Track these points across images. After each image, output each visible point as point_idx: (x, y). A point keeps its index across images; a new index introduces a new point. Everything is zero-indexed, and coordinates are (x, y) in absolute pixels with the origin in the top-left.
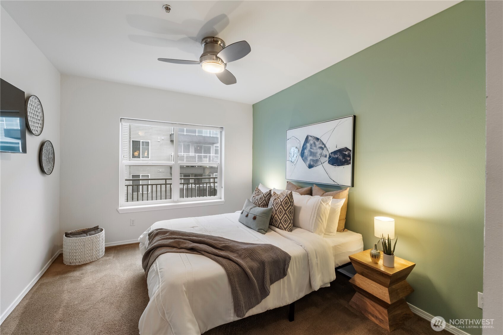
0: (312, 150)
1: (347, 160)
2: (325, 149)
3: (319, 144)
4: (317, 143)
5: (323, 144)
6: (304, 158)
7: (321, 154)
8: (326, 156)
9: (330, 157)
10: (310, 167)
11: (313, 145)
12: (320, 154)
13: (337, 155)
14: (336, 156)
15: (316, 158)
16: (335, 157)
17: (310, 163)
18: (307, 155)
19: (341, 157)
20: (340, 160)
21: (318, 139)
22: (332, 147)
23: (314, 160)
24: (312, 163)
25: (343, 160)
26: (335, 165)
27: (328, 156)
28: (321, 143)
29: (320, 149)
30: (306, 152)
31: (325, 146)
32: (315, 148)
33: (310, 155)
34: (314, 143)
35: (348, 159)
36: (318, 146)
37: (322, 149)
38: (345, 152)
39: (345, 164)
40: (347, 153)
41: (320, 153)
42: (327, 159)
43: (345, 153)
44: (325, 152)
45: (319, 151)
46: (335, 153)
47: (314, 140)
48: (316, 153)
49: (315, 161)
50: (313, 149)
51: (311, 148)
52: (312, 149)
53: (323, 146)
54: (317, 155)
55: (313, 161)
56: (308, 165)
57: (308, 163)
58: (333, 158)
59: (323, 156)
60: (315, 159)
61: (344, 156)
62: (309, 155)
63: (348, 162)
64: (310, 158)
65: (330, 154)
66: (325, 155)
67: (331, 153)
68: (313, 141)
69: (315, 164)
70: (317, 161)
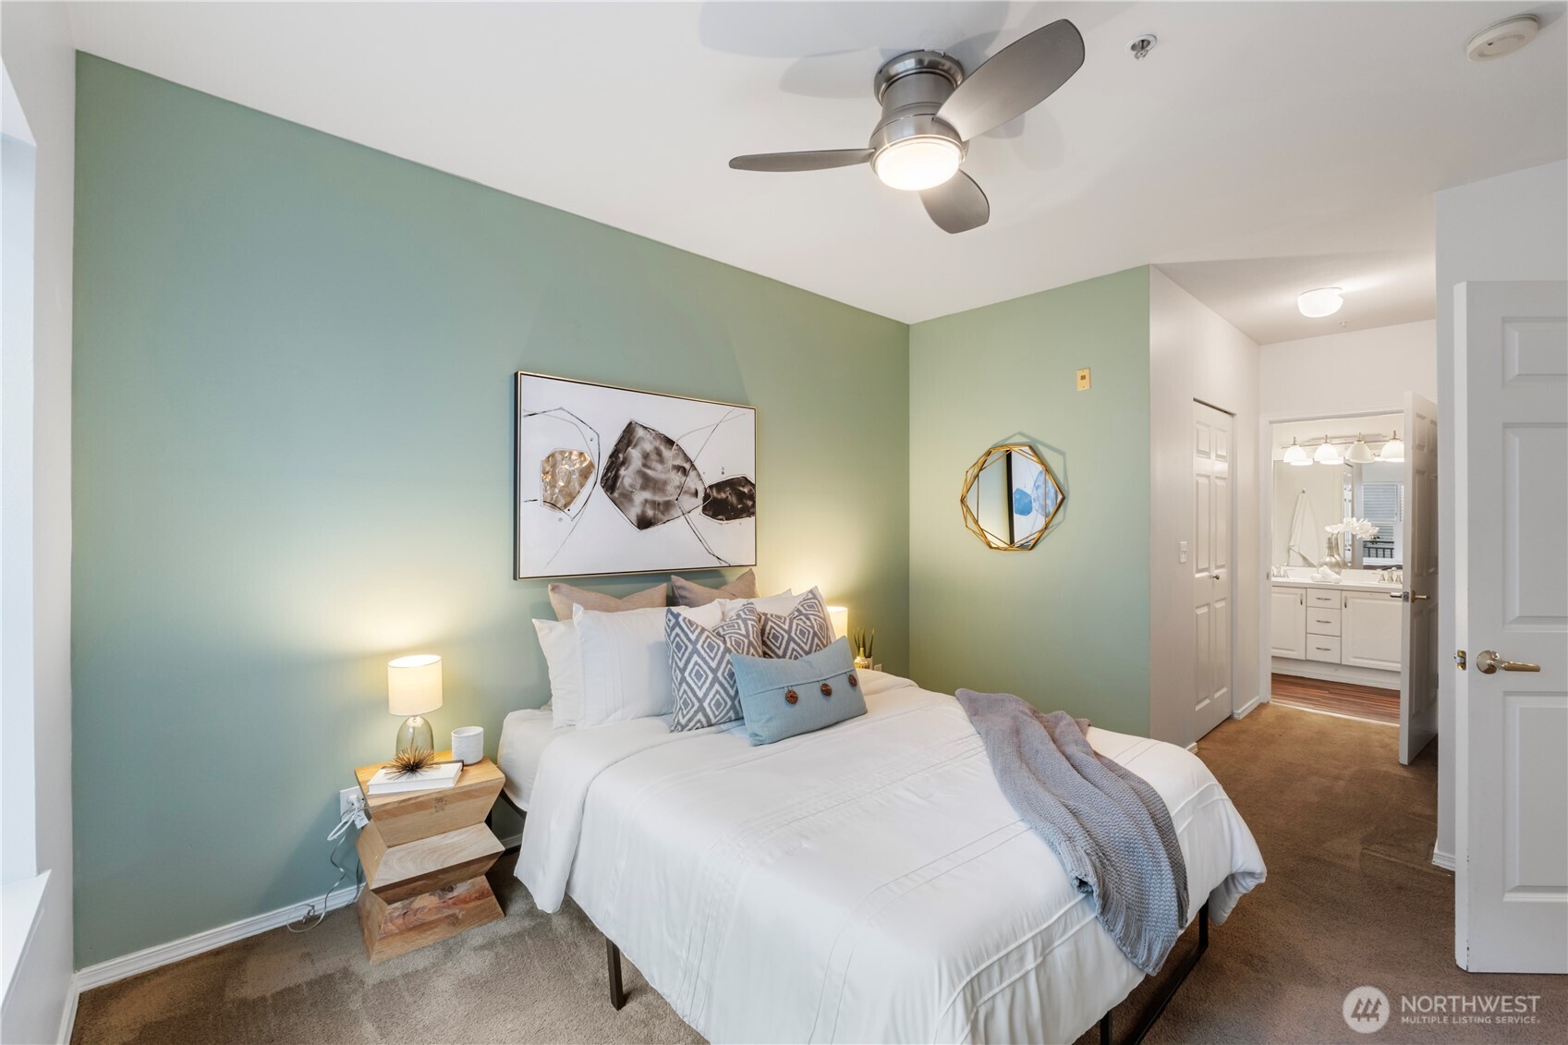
0: (649, 472)
1: (747, 506)
2: (692, 474)
3: (675, 457)
4: (667, 453)
5: (687, 459)
6: (616, 495)
7: (681, 487)
8: (696, 494)
9: (706, 497)
10: (644, 523)
11: (654, 457)
12: (678, 487)
13: (724, 492)
14: (723, 496)
15: (666, 499)
16: (719, 497)
17: (644, 512)
18: (631, 486)
19: (733, 499)
20: (732, 505)
21: (670, 442)
22: (711, 472)
23: (659, 504)
24: (650, 513)
25: (739, 506)
26: (720, 517)
27: (701, 495)
28: (681, 456)
29: (678, 471)
30: (628, 476)
31: (692, 465)
32: (659, 467)
33: (644, 487)
34: (659, 453)
35: (750, 503)
36: (671, 463)
37: (685, 472)
38: (743, 486)
39: (744, 515)
40: (746, 490)
41: (678, 484)
42: (699, 501)
43: (741, 489)
44: (692, 482)
45: (676, 478)
46: (719, 486)
47: (657, 443)
48: (665, 483)
49: (661, 507)
50: (654, 469)
51: (645, 465)
52: (649, 468)
53: (687, 466)
54: (669, 488)
55: (655, 505)
56: (634, 519)
57: (635, 511)
58: (715, 499)
59: (686, 492)
60: (659, 498)
61: (741, 496)
62: (638, 487)
63: (749, 511)
64: (641, 497)
65: (706, 489)
66: (693, 491)
67: (711, 487)
68: (651, 443)
69: (660, 516)
70: (668, 506)
